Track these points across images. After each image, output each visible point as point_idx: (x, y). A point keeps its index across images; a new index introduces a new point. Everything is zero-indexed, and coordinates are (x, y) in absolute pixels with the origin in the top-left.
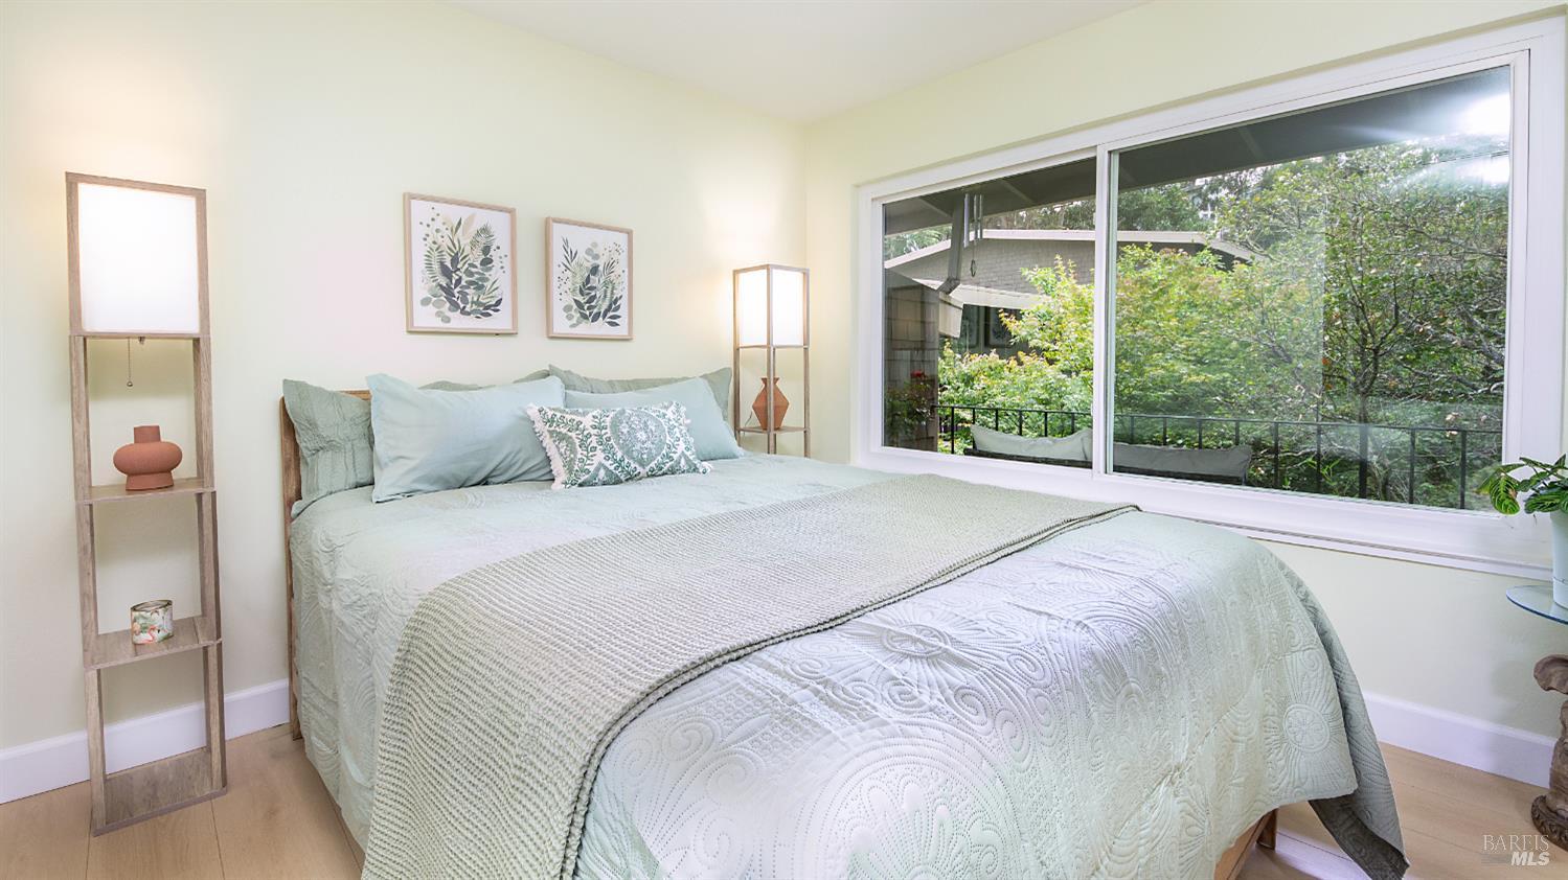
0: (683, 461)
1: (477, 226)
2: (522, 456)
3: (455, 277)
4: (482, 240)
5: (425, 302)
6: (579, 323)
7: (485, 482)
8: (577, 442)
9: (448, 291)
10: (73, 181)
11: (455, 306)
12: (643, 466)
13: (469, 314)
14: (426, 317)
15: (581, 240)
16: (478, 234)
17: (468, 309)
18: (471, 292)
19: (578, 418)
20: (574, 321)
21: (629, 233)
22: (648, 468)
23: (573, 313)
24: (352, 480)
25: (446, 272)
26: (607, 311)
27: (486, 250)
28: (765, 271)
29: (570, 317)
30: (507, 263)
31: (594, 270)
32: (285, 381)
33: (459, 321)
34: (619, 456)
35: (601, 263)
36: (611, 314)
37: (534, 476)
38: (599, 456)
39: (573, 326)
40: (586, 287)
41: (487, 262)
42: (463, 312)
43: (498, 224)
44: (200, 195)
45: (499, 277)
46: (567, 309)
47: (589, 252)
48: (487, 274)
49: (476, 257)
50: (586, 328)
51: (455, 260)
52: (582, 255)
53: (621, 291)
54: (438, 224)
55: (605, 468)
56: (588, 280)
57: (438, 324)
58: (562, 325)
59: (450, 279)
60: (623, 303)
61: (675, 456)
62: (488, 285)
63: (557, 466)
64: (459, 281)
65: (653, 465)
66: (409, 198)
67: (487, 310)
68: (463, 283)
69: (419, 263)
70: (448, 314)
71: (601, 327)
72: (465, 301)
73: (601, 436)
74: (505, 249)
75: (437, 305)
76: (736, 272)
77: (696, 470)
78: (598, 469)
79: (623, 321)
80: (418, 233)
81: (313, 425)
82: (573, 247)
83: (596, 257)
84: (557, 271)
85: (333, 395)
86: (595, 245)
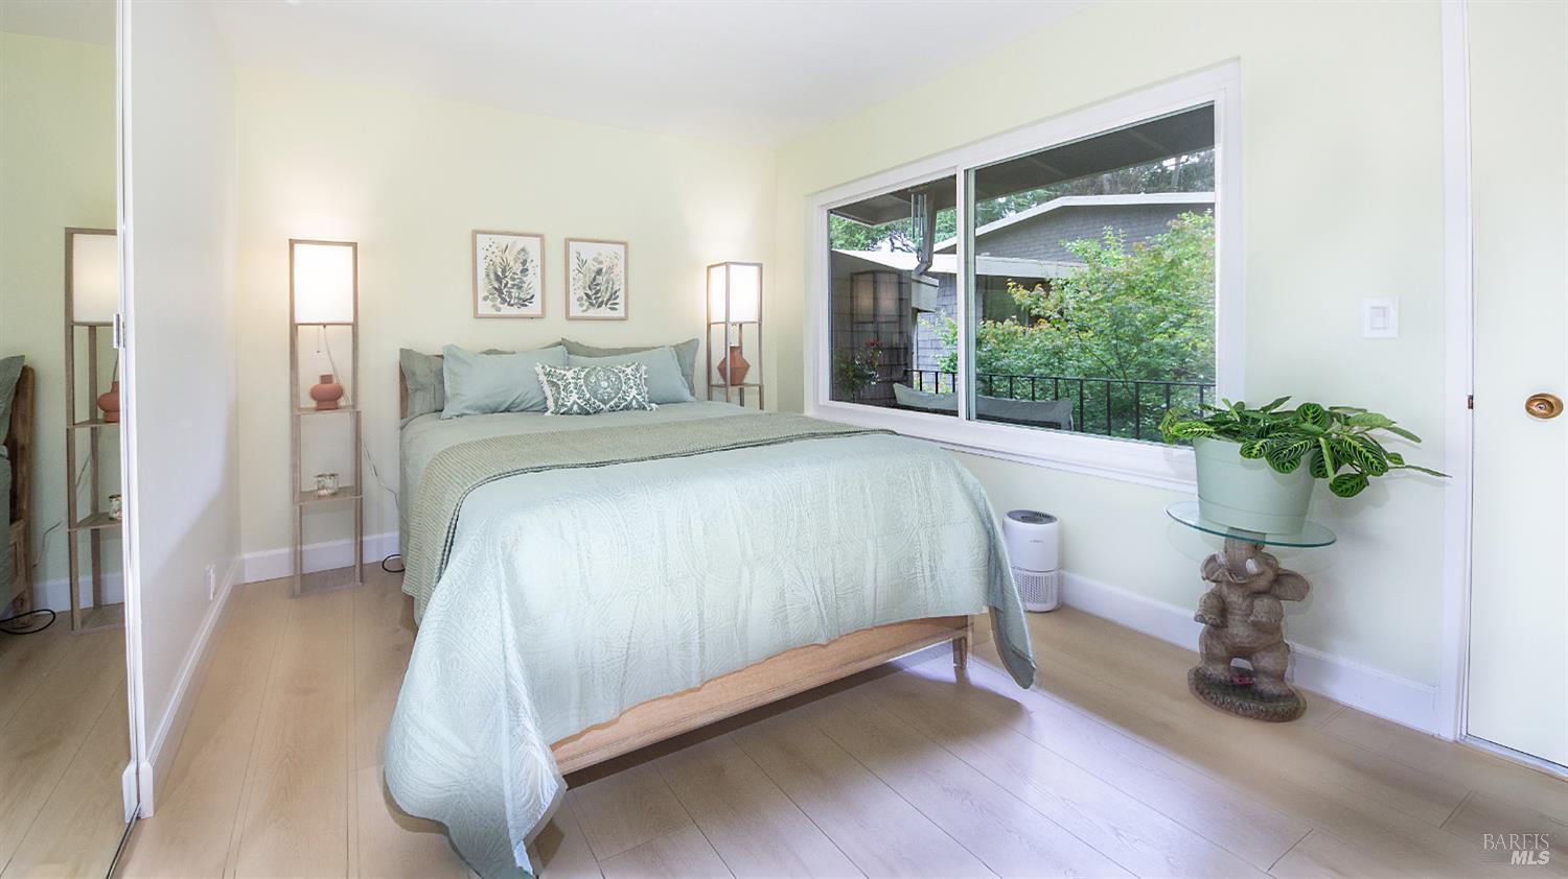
0: (634, 402)
1: (519, 247)
2: (529, 396)
3: (504, 282)
4: (522, 257)
5: (485, 298)
6: (588, 308)
7: (507, 410)
8: (562, 387)
9: (500, 291)
10: (292, 243)
11: (504, 301)
12: (605, 405)
13: (512, 305)
14: (485, 308)
15: (589, 252)
16: (519, 253)
17: (512, 302)
18: (515, 292)
19: (563, 372)
20: (585, 308)
21: (624, 243)
22: (608, 406)
23: (584, 302)
24: (433, 407)
25: (498, 279)
26: (609, 300)
27: (524, 263)
28: (724, 267)
29: (581, 305)
30: (538, 270)
31: (599, 272)
32: (401, 350)
33: (506, 310)
34: (588, 396)
35: (604, 267)
36: (611, 302)
37: (536, 409)
38: (574, 397)
39: (584, 311)
40: (593, 284)
41: (524, 271)
42: (510, 305)
43: (533, 246)
44: (354, 245)
45: (533, 281)
46: (580, 299)
47: (595, 260)
48: (525, 279)
49: (518, 268)
50: (593, 312)
51: (504, 271)
52: (590, 262)
53: (620, 285)
54: (493, 249)
55: (578, 404)
56: (594, 279)
57: (493, 312)
58: (576, 311)
59: (501, 283)
60: (621, 294)
61: (629, 399)
62: (525, 286)
63: (550, 403)
64: (506, 285)
65: (612, 403)
66: (475, 233)
67: (523, 303)
68: (509, 285)
69: (481, 274)
70: (500, 306)
71: (604, 312)
72: (511, 298)
73: (576, 384)
74: (537, 261)
75: (493, 300)
76: (709, 267)
77: (644, 408)
78: (572, 405)
79: (621, 307)
80: (481, 254)
81: (414, 374)
82: (583, 257)
83: (601, 263)
84: (572, 275)
85: (427, 357)
86: (600, 254)
